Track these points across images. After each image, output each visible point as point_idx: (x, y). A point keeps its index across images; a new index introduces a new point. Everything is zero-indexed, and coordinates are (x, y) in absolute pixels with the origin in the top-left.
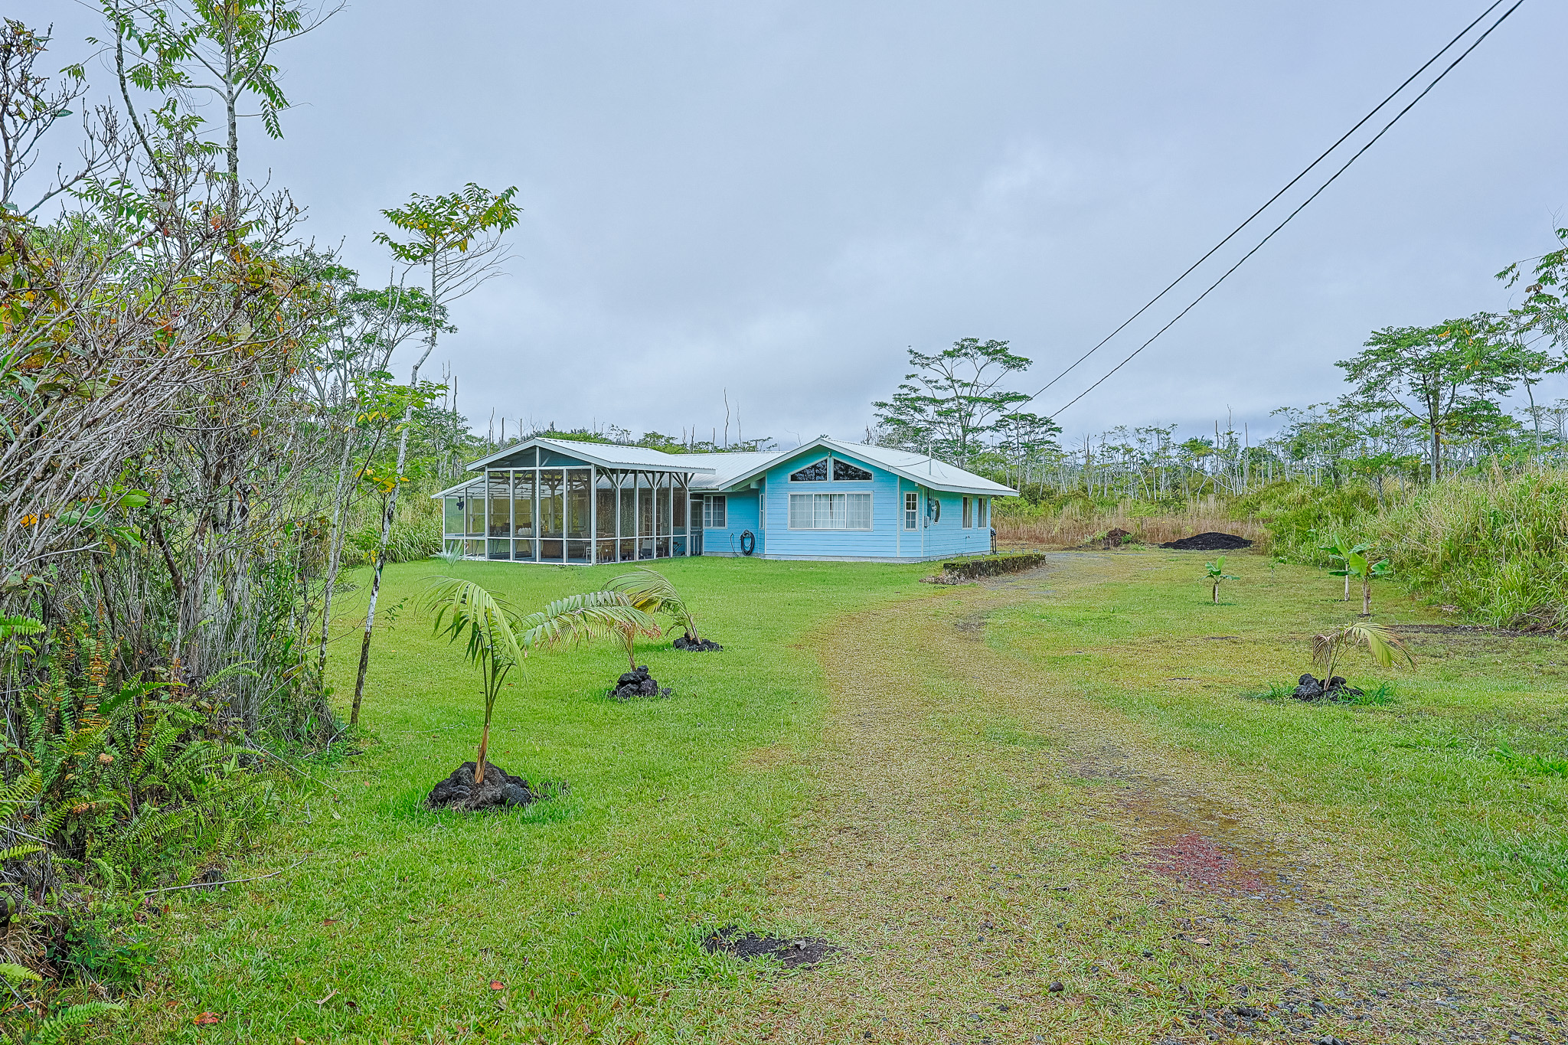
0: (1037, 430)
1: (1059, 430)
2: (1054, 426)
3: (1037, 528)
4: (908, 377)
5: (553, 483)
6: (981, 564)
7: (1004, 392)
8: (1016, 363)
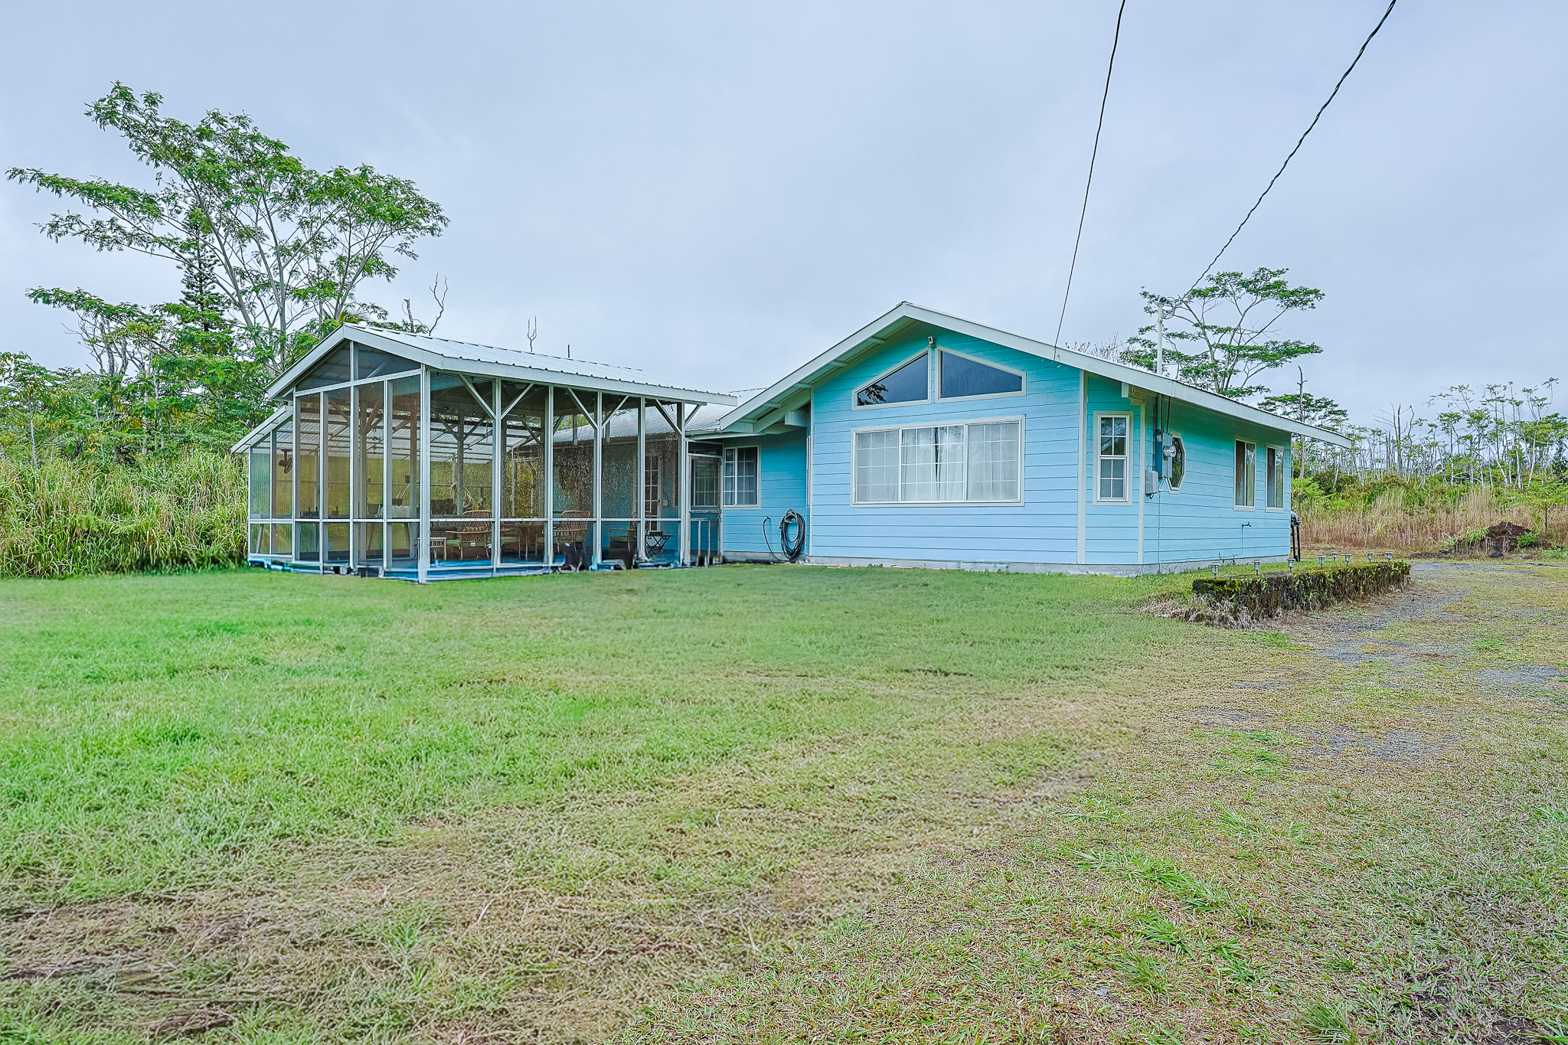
0: (1312, 415)
1: (1343, 413)
2: (1336, 409)
3: (1346, 525)
4: (1142, 331)
5: (461, 429)
6: (1287, 582)
7: (1281, 341)
8: (1299, 298)
